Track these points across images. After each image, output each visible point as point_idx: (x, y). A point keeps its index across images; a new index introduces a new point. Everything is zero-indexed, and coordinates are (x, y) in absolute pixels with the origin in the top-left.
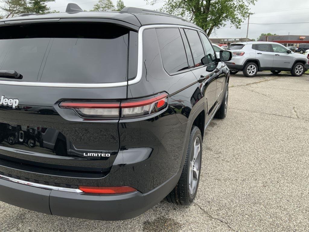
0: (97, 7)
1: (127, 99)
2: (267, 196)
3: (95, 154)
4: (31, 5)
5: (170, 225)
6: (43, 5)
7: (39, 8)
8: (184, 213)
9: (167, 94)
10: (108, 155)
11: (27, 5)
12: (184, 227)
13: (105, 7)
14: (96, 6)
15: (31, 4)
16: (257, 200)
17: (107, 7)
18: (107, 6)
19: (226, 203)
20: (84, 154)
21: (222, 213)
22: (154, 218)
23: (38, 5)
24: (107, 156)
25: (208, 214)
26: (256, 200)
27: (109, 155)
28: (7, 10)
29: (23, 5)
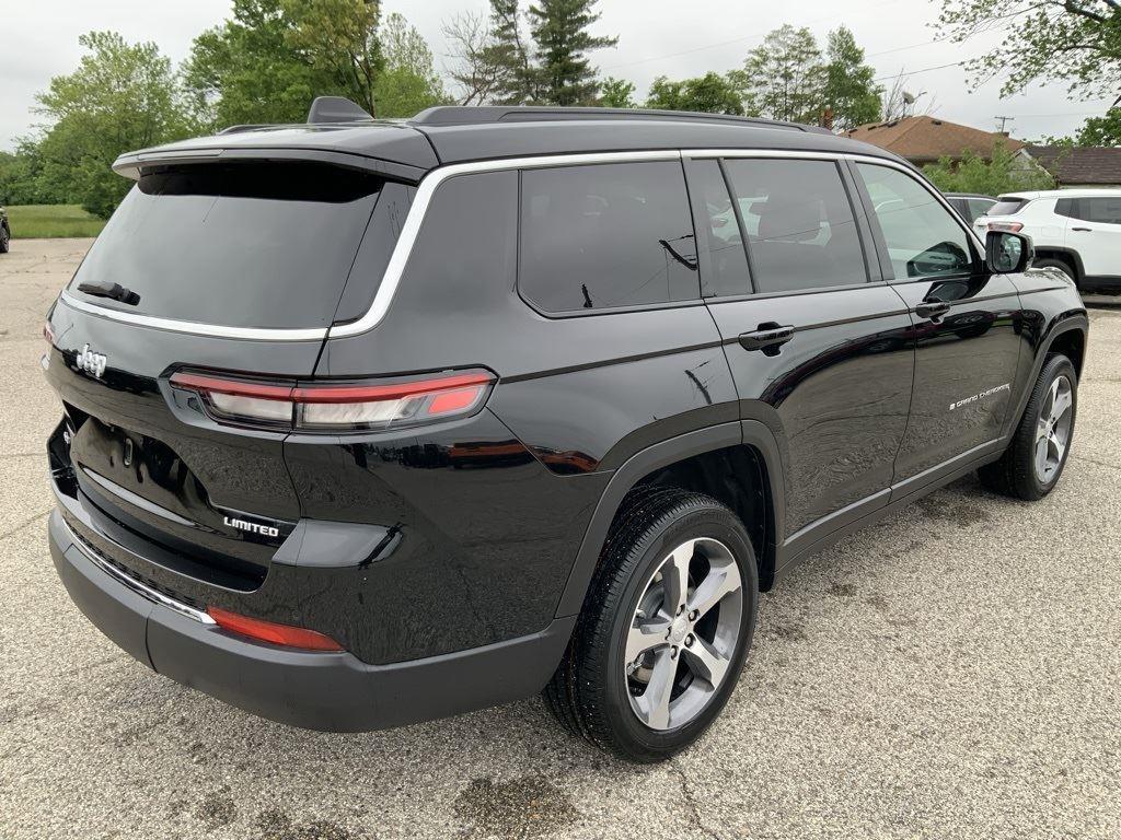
0: (757, 58)
1: (312, 379)
2: (972, 809)
3: (246, 523)
4: (541, 63)
5: (547, 808)
6: (576, 61)
7: (564, 71)
8: (616, 785)
9: (491, 376)
10: (273, 532)
11: (529, 63)
12: (583, 825)
13: (786, 58)
14: (756, 52)
15: (541, 60)
16: (913, 813)
17: (795, 57)
18: (795, 53)
19: (784, 794)
20: (226, 519)
21: (746, 819)
22: (514, 774)
23: (561, 62)
24: (271, 534)
25: (694, 811)
26: (909, 813)
27: (276, 531)
28: (467, 81)
29: (519, 62)
